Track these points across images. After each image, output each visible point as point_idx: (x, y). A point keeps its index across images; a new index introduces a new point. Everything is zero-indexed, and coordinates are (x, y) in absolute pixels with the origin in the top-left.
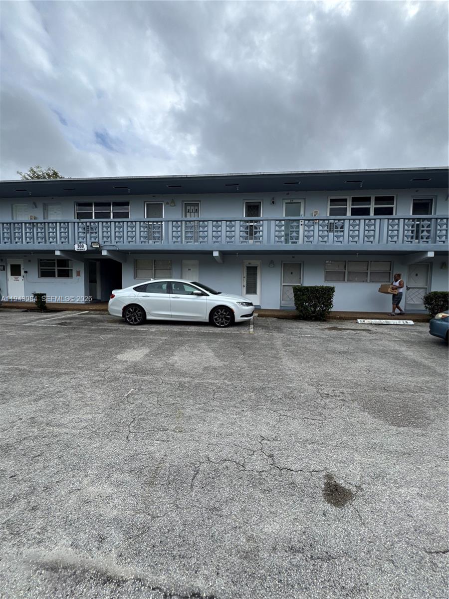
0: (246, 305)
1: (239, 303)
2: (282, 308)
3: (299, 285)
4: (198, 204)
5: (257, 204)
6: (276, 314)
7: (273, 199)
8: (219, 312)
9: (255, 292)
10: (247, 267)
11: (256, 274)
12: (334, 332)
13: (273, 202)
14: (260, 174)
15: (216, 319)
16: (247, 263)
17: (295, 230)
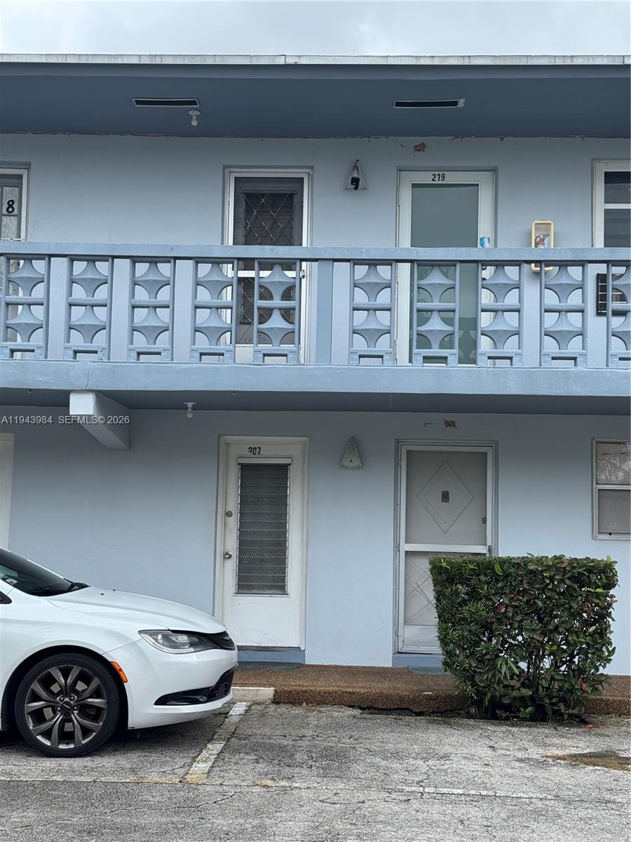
0: (192, 645)
1: (153, 633)
2: (404, 663)
3: (481, 549)
4: (20, 177)
5: (286, 188)
6: (361, 687)
7: (356, 167)
8: (54, 681)
9: (278, 585)
10: (245, 468)
11: (286, 497)
12: (590, 775)
13: (355, 182)
14: (281, 61)
15: (38, 716)
16: (240, 447)
17: (436, 304)
